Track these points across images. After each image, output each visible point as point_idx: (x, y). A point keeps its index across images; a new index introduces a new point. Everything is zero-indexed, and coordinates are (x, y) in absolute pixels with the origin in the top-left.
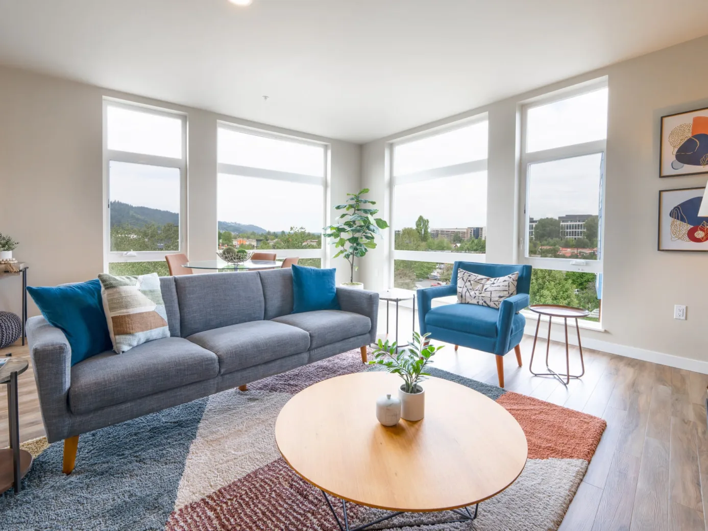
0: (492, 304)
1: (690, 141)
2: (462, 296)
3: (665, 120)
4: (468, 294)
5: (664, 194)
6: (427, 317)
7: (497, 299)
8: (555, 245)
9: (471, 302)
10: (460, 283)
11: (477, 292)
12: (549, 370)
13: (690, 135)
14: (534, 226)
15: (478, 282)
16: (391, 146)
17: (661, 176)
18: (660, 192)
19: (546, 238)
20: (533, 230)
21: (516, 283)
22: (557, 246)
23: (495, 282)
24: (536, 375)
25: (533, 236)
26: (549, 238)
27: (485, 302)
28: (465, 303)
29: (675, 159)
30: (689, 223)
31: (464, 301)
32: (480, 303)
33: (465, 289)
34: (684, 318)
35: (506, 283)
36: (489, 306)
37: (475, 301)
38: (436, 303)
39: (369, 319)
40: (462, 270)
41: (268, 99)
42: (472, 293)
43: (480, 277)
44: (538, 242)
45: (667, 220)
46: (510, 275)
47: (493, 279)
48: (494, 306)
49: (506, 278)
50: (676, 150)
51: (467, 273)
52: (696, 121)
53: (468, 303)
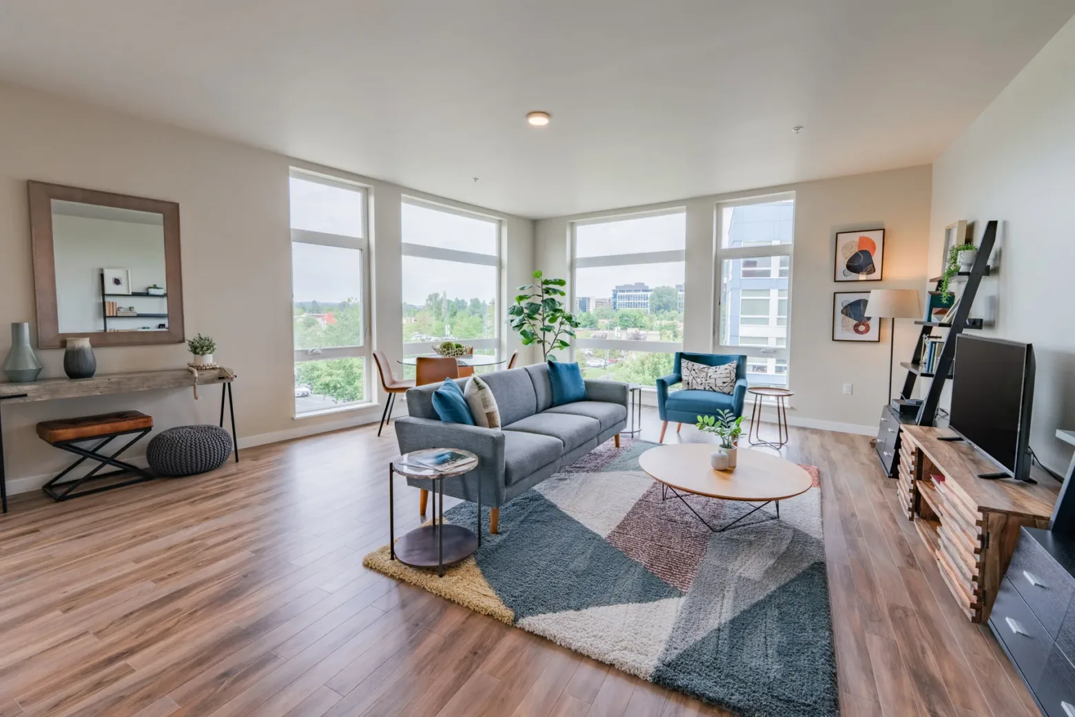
0: (717, 389)
1: (856, 255)
2: (688, 384)
3: (839, 235)
4: (694, 381)
5: (837, 295)
6: (667, 403)
7: (721, 384)
8: (672, 320)
9: (697, 388)
10: (685, 372)
11: (703, 380)
12: (759, 440)
13: (857, 250)
14: (649, 296)
15: (701, 370)
16: (572, 224)
17: (835, 281)
18: (835, 293)
19: (662, 310)
20: (648, 301)
21: (735, 370)
22: (675, 320)
23: (717, 370)
24: (753, 445)
25: (648, 309)
26: (666, 311)
27: (711, 388)
28: (692, 390)
29: (845, 268)
30: (855, 319)
31: (690, 388)
32: (707, 388)
33: (691, 378)
34: (850, 393)
35: (728, 371)
36: (714, 391)
37: (702, 388)
38: (672, 390)
39: (624, 407)
40: (685, 360)
41: (477, 180)
42: (699, 380)
43: (702, 366)
44: (655, 316)
45: (839, 316)
46: (730, 364)
47: (714, 368)
48: (719, 390)
49: (726, 366)
50: (847, 260)
51: (691, 363)
52: (861, 239)
53: (695, 389)
